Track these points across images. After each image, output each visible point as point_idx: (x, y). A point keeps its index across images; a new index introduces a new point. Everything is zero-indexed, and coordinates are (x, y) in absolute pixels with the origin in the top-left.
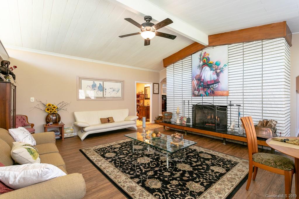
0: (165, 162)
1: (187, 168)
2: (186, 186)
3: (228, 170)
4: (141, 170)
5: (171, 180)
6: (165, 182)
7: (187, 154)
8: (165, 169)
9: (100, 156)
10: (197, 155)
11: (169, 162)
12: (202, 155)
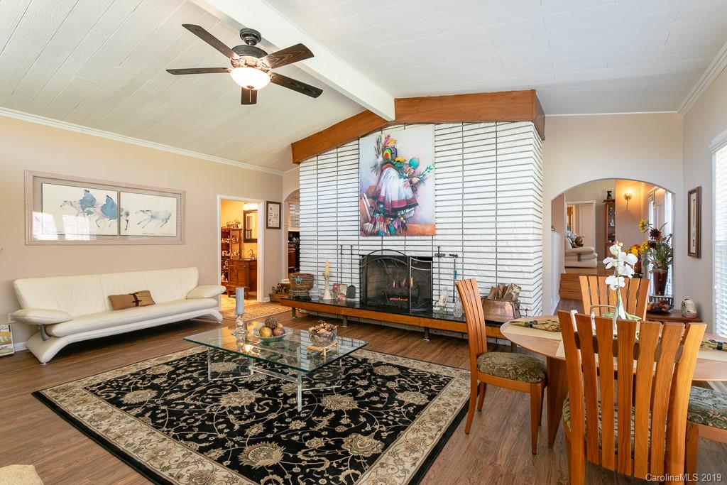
0: (294, 395)
1: (347, 403)
2: (343, 446)
3: (431, 398)
4: (230, 426)
5: (306, 439)
6: (292, 447)
7: (346, 372)
8: (294, 415)
9: (104, 404)
10: (369, 371)
11: (304, 396)
12: (379, 371)
